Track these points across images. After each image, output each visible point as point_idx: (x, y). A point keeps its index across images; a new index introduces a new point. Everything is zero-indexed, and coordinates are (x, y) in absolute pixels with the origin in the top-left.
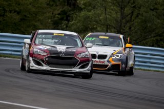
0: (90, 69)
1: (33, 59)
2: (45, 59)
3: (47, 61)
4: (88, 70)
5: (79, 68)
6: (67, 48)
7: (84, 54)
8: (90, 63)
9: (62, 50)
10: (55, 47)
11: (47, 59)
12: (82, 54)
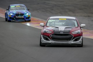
0: (81, 41)
1: (43, 36)
2: (51, 36)
3: (52, 37)
4: (80, 42)
5: (74, 41)
6: (66, 28)
7: (77, 31)
8: (81, 37)
9: (62, 30)
10: (58, 28)
11: (52, 36)
12: (75, 32)
